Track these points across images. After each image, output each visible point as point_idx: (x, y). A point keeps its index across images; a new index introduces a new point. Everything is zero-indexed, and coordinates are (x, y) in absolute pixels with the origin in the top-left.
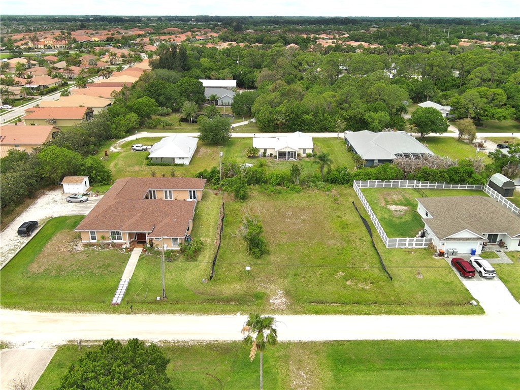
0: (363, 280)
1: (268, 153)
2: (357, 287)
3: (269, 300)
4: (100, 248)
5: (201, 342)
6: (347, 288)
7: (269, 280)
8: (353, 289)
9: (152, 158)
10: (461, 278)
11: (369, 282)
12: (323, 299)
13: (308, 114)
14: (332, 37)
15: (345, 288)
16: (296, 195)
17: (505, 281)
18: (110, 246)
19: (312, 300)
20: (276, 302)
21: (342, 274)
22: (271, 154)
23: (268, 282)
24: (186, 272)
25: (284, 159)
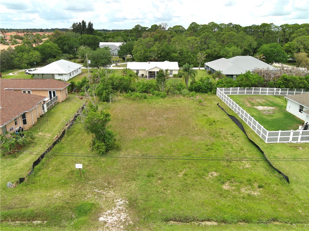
0: (246, 182)
1: (140, 73)
2: (240, 193)
3: (99, 217)
6: (225, 195)
7: (109, 183)
8: (234, 197)
9: (34, 74)
11: (256, 185)
12: (188, 213)
15: (222, 194)
16: (162, 100)
19: (171, 216)
20: (110, 221)
21: (215, 174)
22: (143, 75)
23: (106, 187)
25: (153, 78)
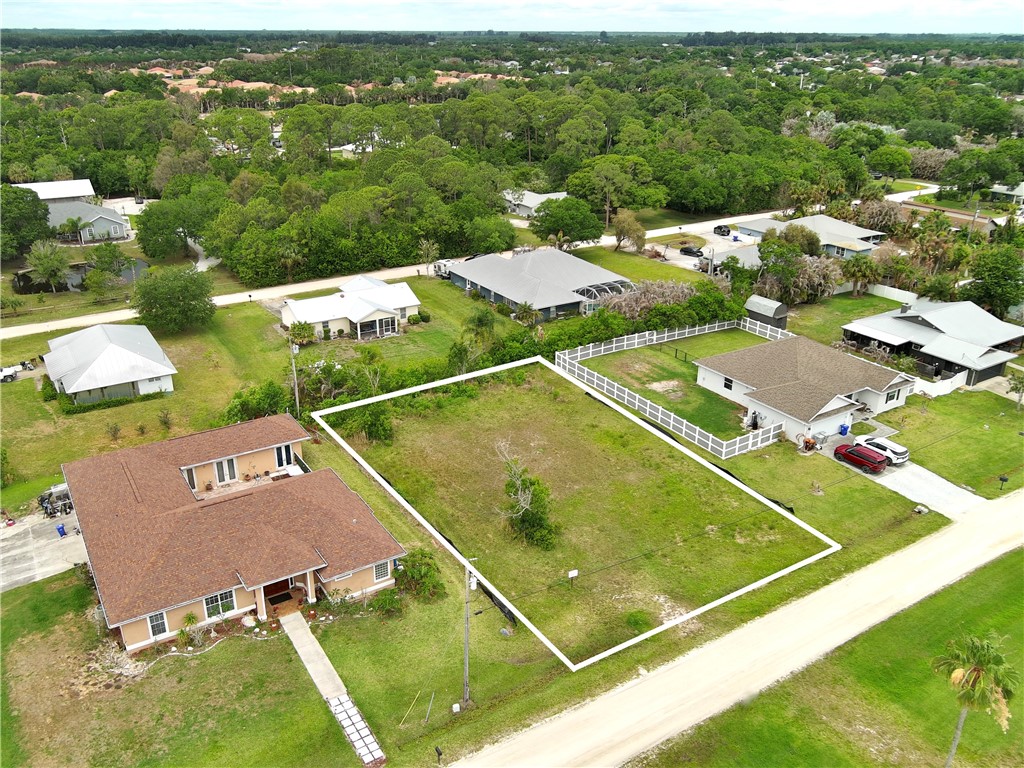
0: (753, 527)
1: (334, 328)
2: (760, 543)
4: (190, 648)
5: (646, 758)
6: (748, 550)
7: (617, 583)
9: (75, 394)
10: (869, 476)
11: (765, 527)
13: (346, 236)
14: (180, 73)
17: (921, 463)
18: (213, 634)
21: (714, 528)
22: (341, 332)
23: (621, 588)
24: (454, 628)
25: (373, 336)
